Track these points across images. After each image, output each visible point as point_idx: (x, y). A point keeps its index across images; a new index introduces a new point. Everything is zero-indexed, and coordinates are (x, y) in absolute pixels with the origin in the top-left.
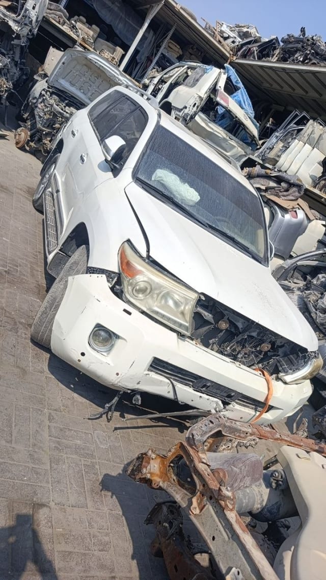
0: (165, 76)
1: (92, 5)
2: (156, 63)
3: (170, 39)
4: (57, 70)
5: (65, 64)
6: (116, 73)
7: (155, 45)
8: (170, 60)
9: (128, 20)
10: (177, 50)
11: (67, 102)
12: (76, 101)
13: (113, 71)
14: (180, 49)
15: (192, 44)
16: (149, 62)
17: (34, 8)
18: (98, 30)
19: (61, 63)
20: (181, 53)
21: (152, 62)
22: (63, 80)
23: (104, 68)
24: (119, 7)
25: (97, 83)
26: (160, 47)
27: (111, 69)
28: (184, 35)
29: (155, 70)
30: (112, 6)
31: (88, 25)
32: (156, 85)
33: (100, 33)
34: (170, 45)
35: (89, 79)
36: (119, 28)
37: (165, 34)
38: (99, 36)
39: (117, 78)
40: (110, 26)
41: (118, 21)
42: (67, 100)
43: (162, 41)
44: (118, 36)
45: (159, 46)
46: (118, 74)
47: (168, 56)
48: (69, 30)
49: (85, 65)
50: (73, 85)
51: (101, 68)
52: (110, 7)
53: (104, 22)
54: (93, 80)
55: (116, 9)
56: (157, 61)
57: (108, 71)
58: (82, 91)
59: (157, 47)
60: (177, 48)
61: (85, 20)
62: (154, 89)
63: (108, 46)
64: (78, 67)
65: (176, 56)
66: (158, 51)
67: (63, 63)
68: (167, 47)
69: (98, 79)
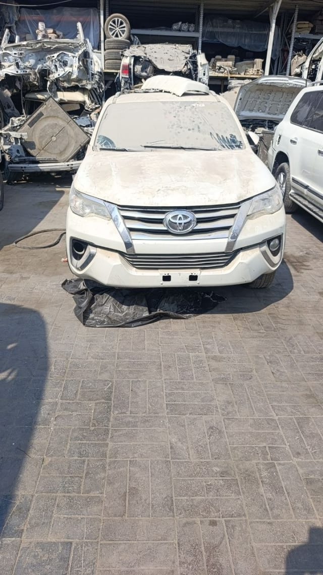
0: (314, 56)
1: (219, 41)
2: (293, 50)
3: (297, 21)
4: (237, 107)
5: (242, 99)
6: (285, 80)
7: (284, 35)
8: (305, 38)
9: (252, 32)
10: (307, 26)
11: (251, 126)
12: (259, 121)
13: (282, 80)
14: (310, 23)
15: (318, 11)
16: (286, 53)
17: (204, 74)
18: (233, 57)
19: (238, 100)
20: (312, 25)
21: (288, 52)
22: (244, 112)
23: (275, 83)
24: (240, 28)
25: (271, 98)
26: (291, 34)
27: (281, 80)
28: (308, 8)
29: (297, 56)
30: (235, 30)
31: (224, 59)
32: (309, 68)
33: (235, 58)
34: (299, 26)
35: (264, 99)
36: (247, 43)
37: (289, 21)
38: (236, 61)
39: (288, 83)
40: (239, 48)
41: (243, 40)
42: (251, 125)
43: (291, 28)
44: (248, 51)
45: (289, 35)
46: (287, 81)
47: (302, 37)
48: (214, 72)
49: (257, 90)
50: (251, 110)
51: (272, 84)
52: (232, 33)
53: (233, 48)
54: (266, 97)
55: (238, 31)
56: (294, 48)
57: (278, 83)
58: (260, 111)
59: (286, 36)
60: (307, 25)
61: (220, 57)
62: (308, 72)
63: (247, 64)
64: (252, 95)
65: (309, 31)
66: (290, 39)
67: (241, 99)
68: (297, 30)
69: (271, 94)
